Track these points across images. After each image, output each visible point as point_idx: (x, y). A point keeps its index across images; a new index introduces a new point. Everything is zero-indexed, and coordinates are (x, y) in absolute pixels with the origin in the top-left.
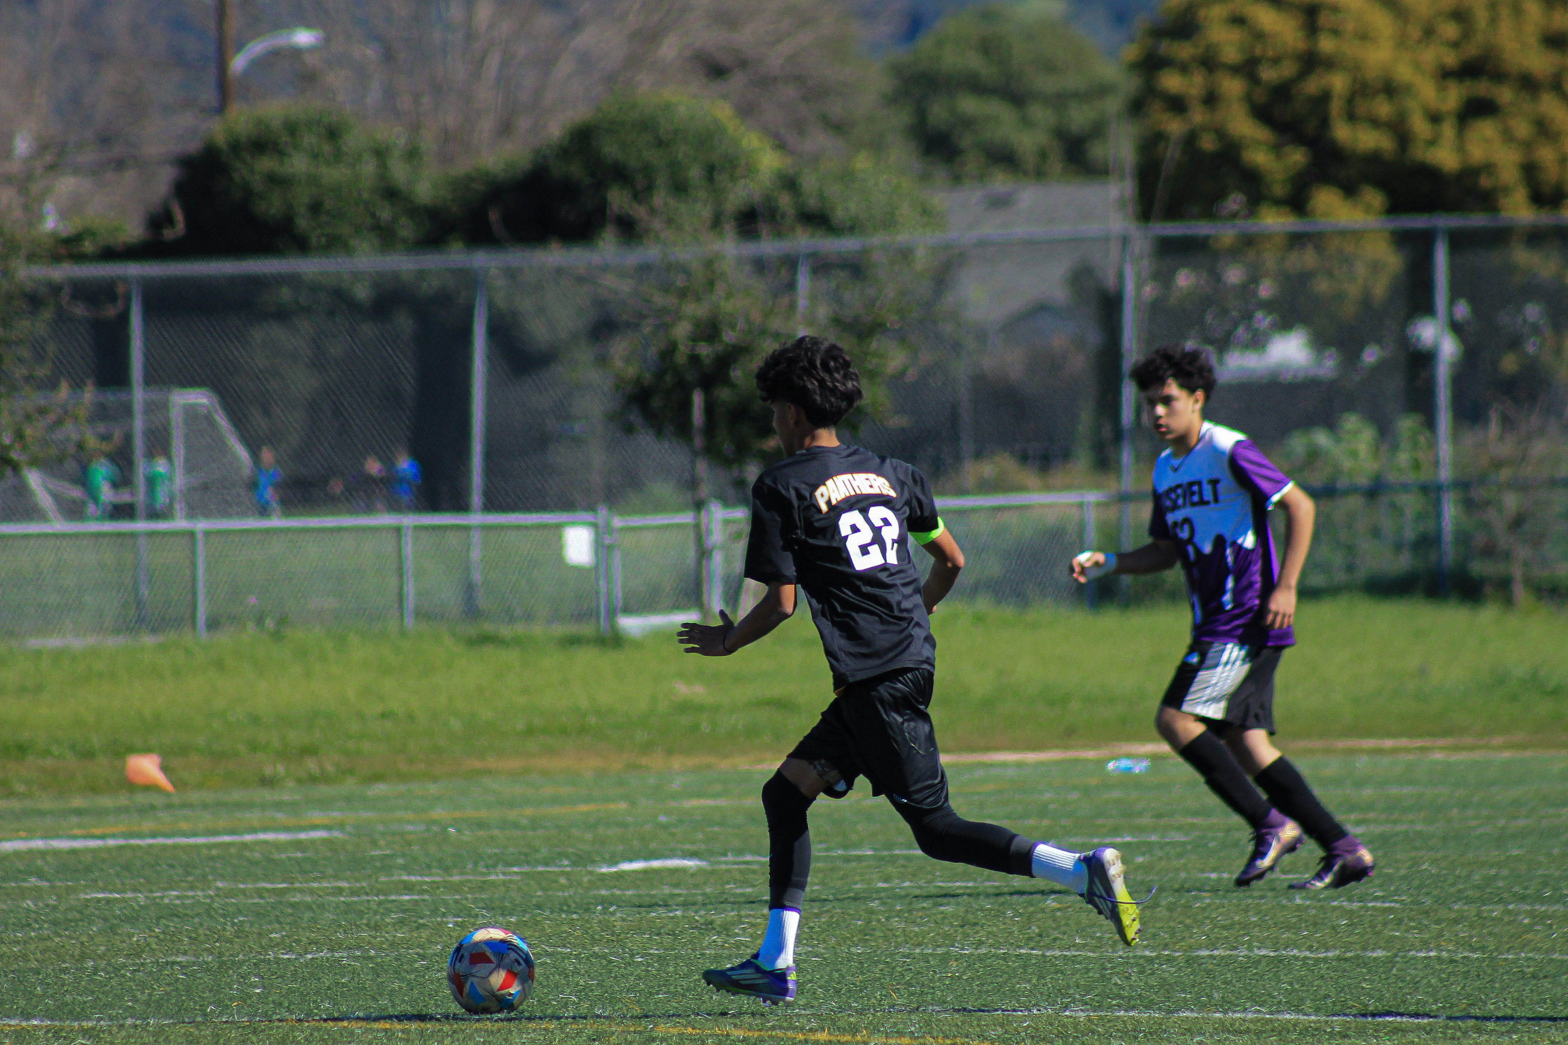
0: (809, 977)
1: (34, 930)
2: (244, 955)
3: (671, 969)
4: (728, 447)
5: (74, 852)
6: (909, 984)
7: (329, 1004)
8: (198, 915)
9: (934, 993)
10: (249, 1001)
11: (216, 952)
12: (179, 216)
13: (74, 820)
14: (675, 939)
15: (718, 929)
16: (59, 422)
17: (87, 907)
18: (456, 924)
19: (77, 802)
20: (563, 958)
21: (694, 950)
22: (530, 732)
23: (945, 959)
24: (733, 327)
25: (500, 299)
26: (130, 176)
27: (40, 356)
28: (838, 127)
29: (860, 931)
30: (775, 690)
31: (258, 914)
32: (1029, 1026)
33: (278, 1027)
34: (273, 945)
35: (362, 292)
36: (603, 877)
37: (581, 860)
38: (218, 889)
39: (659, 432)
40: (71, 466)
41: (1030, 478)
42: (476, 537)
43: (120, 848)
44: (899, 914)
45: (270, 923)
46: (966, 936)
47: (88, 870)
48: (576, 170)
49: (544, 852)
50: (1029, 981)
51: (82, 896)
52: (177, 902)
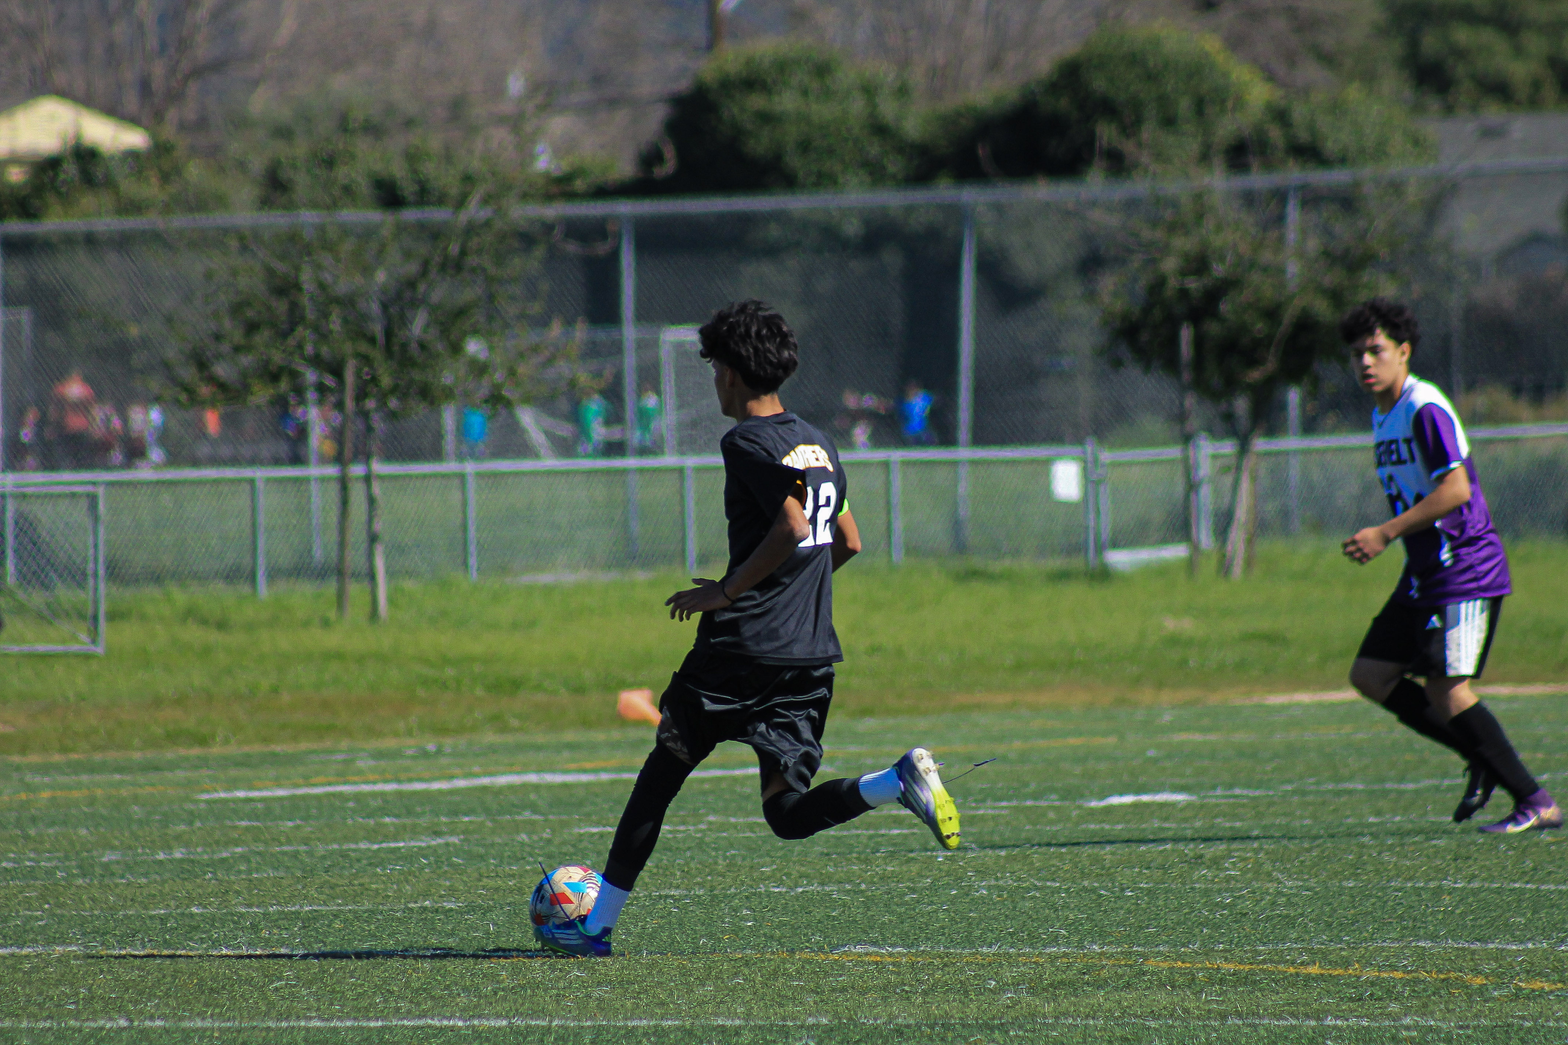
0: (1300, 911)
1: (528, 863)
2: (736, 888)
3: (1161, 903)
4: (1215, 380)
5: (565, 786)
6: (1401, 918)
7: (820, 937)
8: (689, 848)
9: (1426, 928)
10: (741, 935)
11: (708, 885)
12: (670, 154)
13: (566, 754)
14: (1164, 874)
15: (1208, 863)
16: (550, 361)
17: (580, 841)
18: (946, 858)
19: (569, 736)
20: (1053, 893)
21: (1184, 884)
22: (1019, 667)
23: (1438, 892)
24: (1222, 259)
25: (988, 232)
26: (621, 116)
27: (532, 294)
28: (1327, 59)
29: (1352, 865)
30: (1265, 624)
31: (749, 849)
32: (1523, 961)
33: (771, 960)
34: (765, 879)
35: (852, 228)
36: (1092, 812)
37: (1070, 794)
38: (710, 823)
39: (1147, 367)
40: (564, 405)
41: (1523, 408)
42: (964, 472)
43: (613, 783)
44: (1391, 848)
45: (761, 857)
46: (1459, 870)
47: (581, 804)
48: (1064, 104)
49: (1032, 787)
50: (1524, 915)
51: (576, 831)
52: (670, 836)
